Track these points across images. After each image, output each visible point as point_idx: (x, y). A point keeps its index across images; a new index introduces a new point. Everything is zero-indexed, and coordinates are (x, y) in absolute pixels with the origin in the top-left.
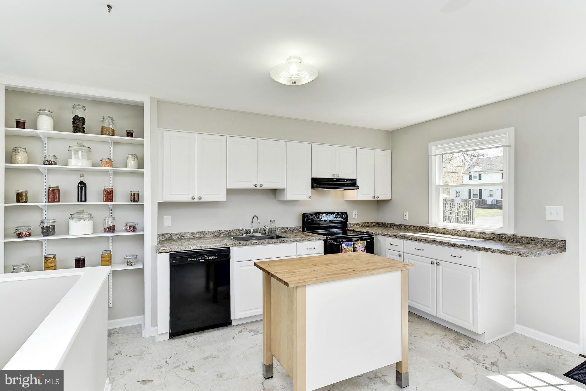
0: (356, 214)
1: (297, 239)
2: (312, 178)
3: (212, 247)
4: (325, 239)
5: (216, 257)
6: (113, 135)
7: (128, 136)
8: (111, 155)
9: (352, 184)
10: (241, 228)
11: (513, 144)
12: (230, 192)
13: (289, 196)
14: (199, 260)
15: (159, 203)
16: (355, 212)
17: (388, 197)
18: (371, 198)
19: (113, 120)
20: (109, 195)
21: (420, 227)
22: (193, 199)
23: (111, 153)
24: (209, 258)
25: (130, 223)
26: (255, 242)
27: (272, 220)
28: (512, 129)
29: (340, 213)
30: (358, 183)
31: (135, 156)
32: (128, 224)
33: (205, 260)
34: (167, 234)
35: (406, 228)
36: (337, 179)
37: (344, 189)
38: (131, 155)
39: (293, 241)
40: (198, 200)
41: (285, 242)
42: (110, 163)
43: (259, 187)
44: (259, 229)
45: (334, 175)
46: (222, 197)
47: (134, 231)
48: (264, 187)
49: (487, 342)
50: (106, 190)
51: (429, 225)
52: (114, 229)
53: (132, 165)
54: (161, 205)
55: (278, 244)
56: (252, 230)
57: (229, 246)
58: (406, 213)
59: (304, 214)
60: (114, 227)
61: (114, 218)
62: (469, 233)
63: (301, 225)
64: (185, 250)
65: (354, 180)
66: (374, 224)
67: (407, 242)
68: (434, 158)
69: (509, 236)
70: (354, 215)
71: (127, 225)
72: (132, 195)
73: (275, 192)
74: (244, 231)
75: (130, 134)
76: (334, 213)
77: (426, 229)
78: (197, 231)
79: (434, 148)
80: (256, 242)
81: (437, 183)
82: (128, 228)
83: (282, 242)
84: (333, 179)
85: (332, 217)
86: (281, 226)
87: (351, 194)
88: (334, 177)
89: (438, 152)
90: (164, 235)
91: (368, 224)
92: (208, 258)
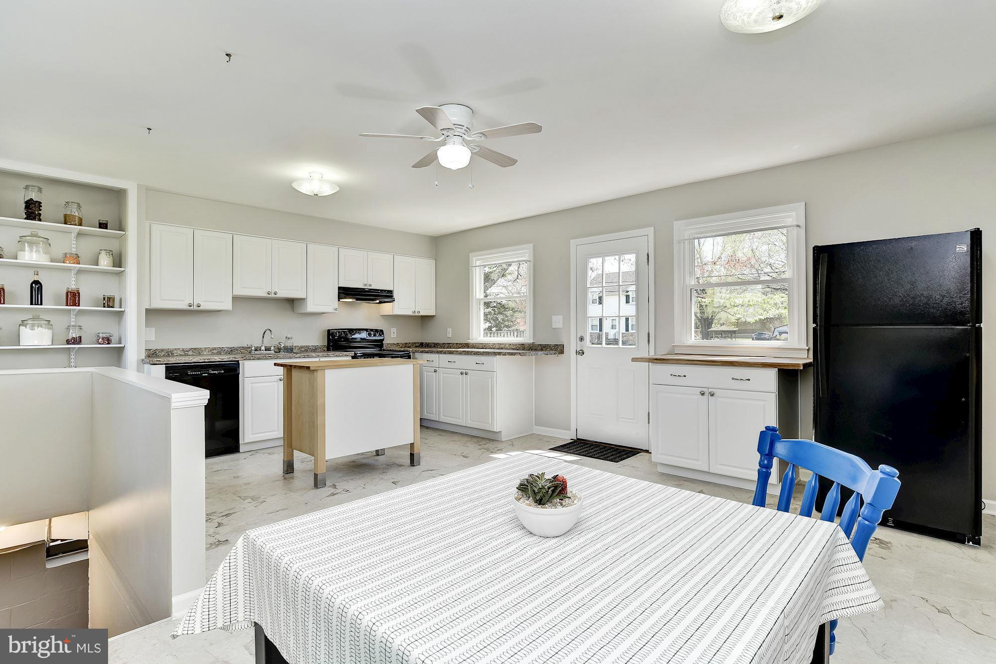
0: (395, 333)
2: (339, 287)
3: (218, 360)
4: (354, 355)
5: (223, 371)
6: (80, 225)
7: (100, 227)
8: (74, 250)
9: (386, 296)
10: (249, 344)
11: (532, 260)
12: (236, 299)
13: (311, 307)
14: (202, 374)
15: (147, 310)
16: (394, 330)
17: (431, 313)
18: (410, 313)
19: (79, 206)
20: (73, 298)
21: (462, 344)
22: (190, 306)
23: (74, 246)
24: (214, 372)
25: (102, 333)
27: (289, 336)
28: (532, 245)
29: (374, 331)
30: (395, 295)
31: (110, 252)
32: (101, 335)
33: (208, 373)
34: (150, 350)
35: (449, 345)
36: (369, 289)
37: (378, 301)
38: (105, 250)
39: (315, 356)
40: (195, 308)
42: (77, 259)
43: (273, 295)
44: (271, 347)
45: (365, 285)
46: (227, 305)
47: (108, 344)
48: (279, 295)
49: (504, 440)
50: (71, 292)
51: (470, 341)
52: (80, 341)
53: (105, 262)
54: (150, 312)
56: (263, 348)
57: (237, 360)
58: (449, 330)
59: (329, 331)
60: (80, 337)
61: (80, 328)
62: (502, 346)
63: (326, 344)
64: (185, 362)
65: (391, 292)
66: (417, 345)
67: (442, 356)
68: (474, 269)
69: (529, 345)
70: (392, 334)
71: (98, 336)
72: (106, 299)
73: (292, 303)
74: (253, 348)
75: (103, 225)
76: (366, 330)
77: (467, 345)
78: (191, 347)
79: (474, 259)
81: (477, 297)
82: (101, 340)
84: (364, 289)
85: (364, 335)
86: (300, 345)
87: (387, 308)
88: (366, 287)
89: (478, 263)
91: (410, 345)
92: (212, 372)
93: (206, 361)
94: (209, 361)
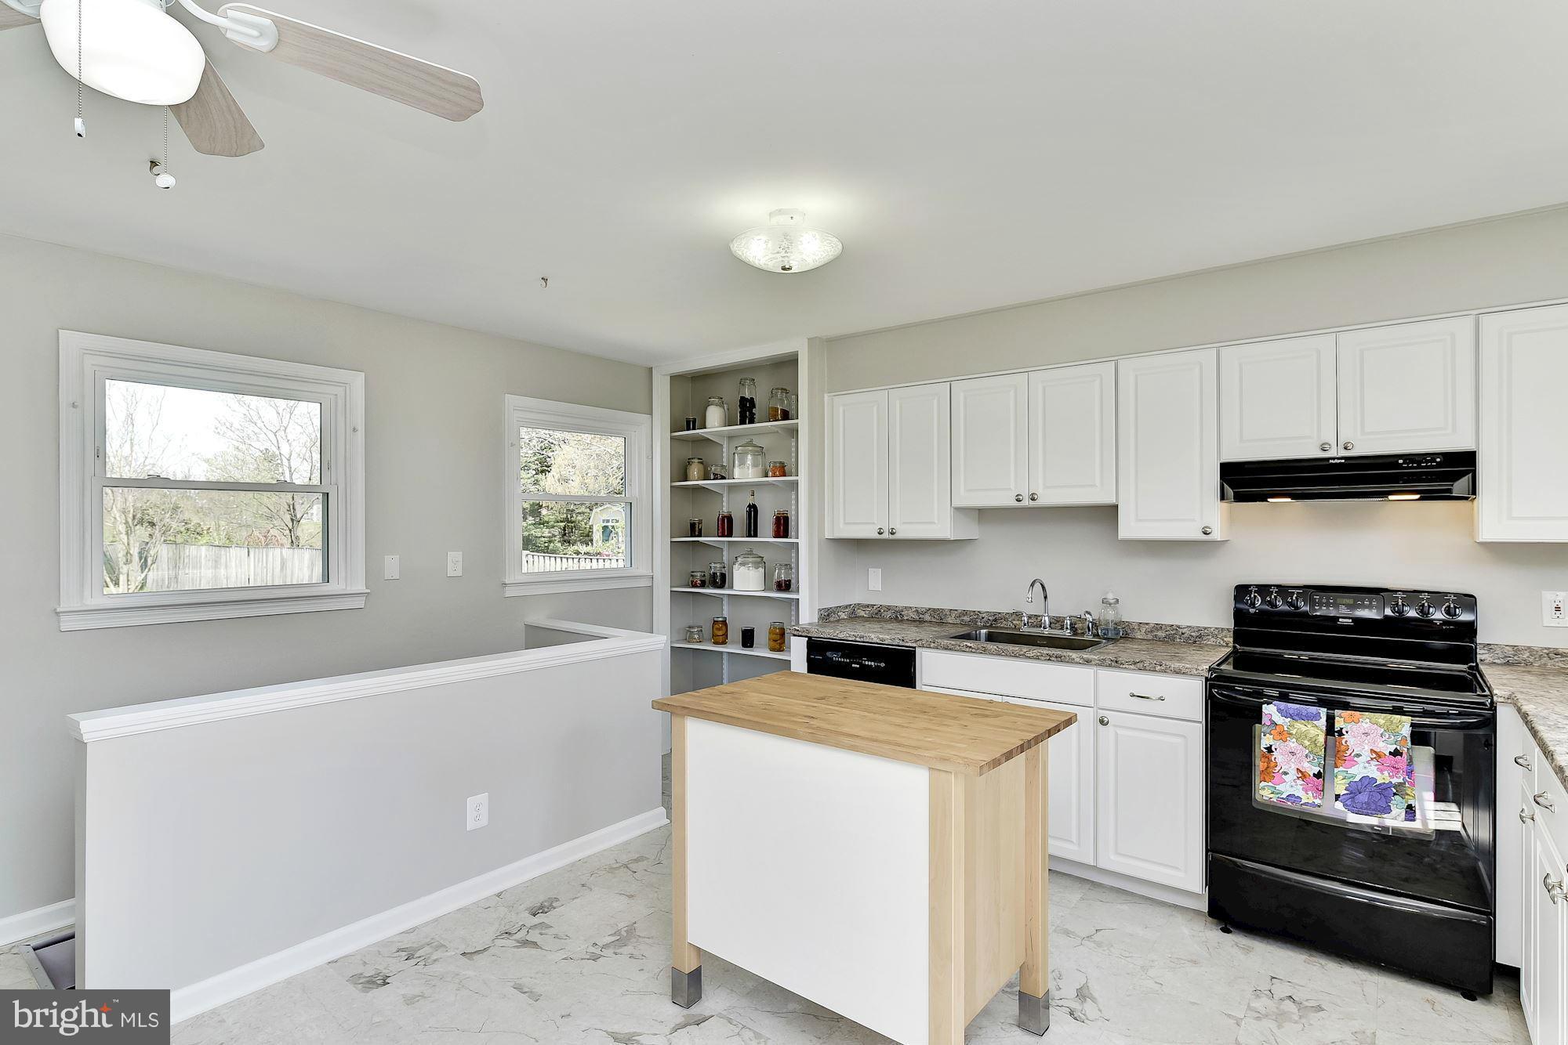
1: (1095, 657)
2: (1221, 464)
3: (875, 640)
5: (882, 665)
13: (1128, 528)
14: (853, 664)
22: (881, 533)
23: (794, 449)
24: (870, 663)
26: (969, 644)
27: (1110, 597)
33: (861, 665)
34: (873, 606)
36: (1348, 458)
39: (1078, 660)
41: (1053, 659)
44: (1064, 620)
45: (1327, 446)
46: (942, 529)
48: (1044, 501)
55: (1030, 661)
56: (1045, 618)
64: (829, 636)
74: (1024, 619)
80: (972, 645)
83: (1042, 658)
84: (1325, 460)
88: (1331, 454)
90: (868, 606)
92: (867, 663)
93: (858, 639)
94: (862, 640)
